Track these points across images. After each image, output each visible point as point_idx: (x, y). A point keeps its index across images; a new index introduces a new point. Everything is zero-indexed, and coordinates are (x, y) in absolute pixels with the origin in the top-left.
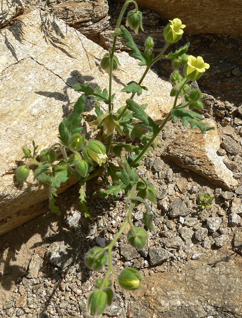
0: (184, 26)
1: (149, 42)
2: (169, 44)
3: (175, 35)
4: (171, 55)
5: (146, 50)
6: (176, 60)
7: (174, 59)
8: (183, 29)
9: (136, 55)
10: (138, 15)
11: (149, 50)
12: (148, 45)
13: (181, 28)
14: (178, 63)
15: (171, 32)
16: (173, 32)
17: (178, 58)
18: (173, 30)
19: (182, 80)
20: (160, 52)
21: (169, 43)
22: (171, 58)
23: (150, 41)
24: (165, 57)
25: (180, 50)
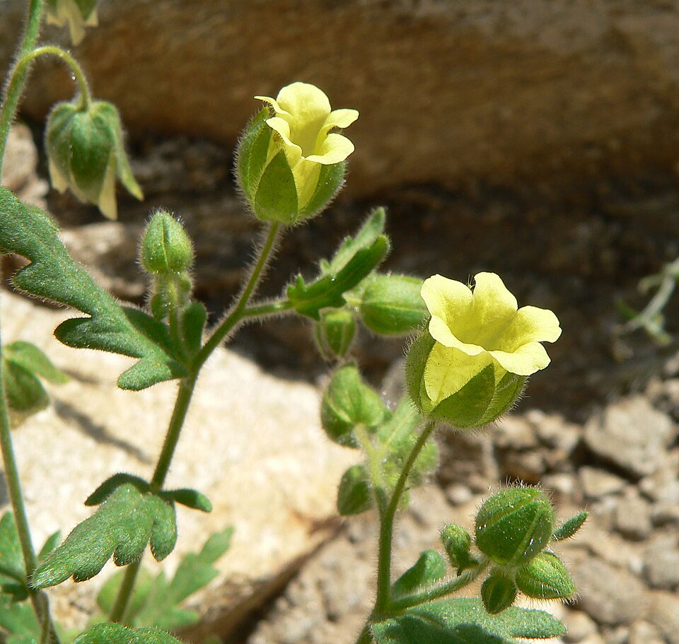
0: (347, 117)
1: (160, 242)
2: (278, 237)
3: (303, 171)
4: (301, 295)
5: (153, 290)
6: (330, 313)
7: (321, 311)
8: (348, 132)
9: (97, 329)
10: (97, 121)
11: (173, 289)
12: (157, 262)
13: (335, 130)
14: (344, 330)
15: (281, 159)
16: (289, 156)
17: (339, 302)
18: (288, 142)
19: (387, 418)
20: (236, 289)
21: (275, 227)
22: (301, 312)
23: (166, 234)
24: (271, 309)
25: (343, 257)
